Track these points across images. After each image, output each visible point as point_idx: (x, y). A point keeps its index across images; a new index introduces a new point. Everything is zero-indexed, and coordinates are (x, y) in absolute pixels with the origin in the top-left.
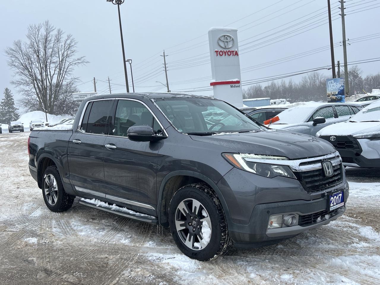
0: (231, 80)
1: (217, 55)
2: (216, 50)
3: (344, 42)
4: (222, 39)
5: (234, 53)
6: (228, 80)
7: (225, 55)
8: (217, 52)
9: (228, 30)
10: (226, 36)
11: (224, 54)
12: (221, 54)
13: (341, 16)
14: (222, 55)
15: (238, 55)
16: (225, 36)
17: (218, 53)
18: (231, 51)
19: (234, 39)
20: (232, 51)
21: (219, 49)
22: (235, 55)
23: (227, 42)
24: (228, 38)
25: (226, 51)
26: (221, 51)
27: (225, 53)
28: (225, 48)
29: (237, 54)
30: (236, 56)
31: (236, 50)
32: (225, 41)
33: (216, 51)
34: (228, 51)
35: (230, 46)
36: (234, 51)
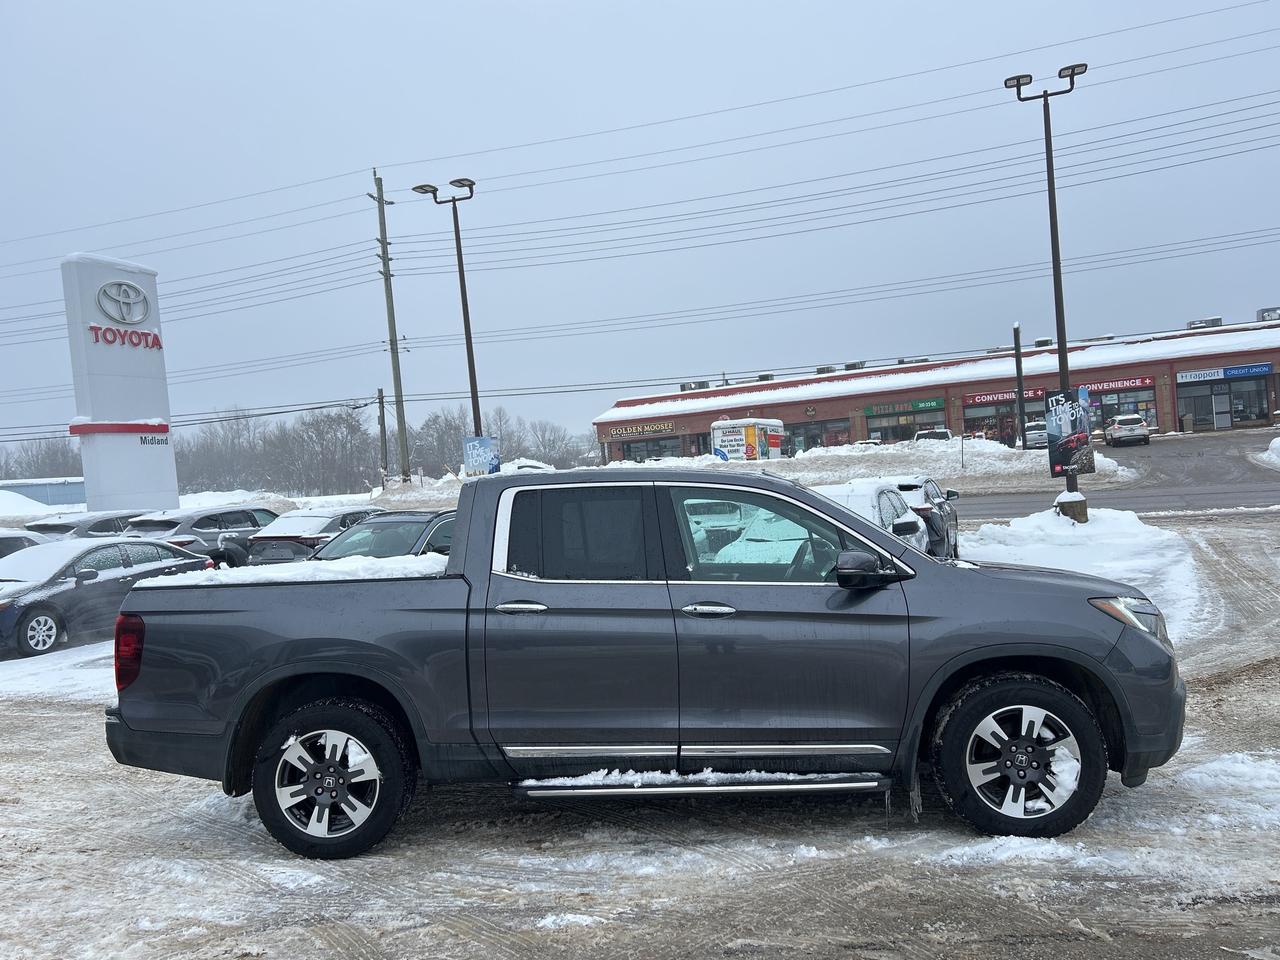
0: (141, 422)
1: (97, 341)
2: (93, 324)
3: (393, 342)
4: (113, 292)
5: (150, 339)
6: (135, 419)
7: (124, 343)
8: (95, 330)
9: (129, 269)
10: (124, 287)
11: (118, 340)
12: (110, 337)
13: (382, 276)
14: (113, 342)
15: (161, 348)
16: (120, 285)
17: (100, 333)
18: (139, 331)
19: (149, 299)
20: (143, 334)
21: (105, 324)
22: (153, 346)
23: (128, 304)
24: (132, 293)
25: (126, 331)
26: (108, 329)
27: (123, 337)
28: (122, 321)
29: (157, 343)
30: (155, 349)
31: (156, 331)
32: (121, 299)
33: (92, 328)
34: (130, 331)
35: (137, 318)
36: (149, 334)
